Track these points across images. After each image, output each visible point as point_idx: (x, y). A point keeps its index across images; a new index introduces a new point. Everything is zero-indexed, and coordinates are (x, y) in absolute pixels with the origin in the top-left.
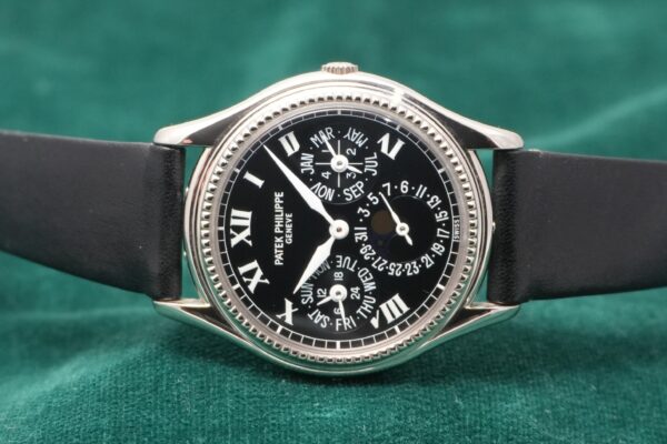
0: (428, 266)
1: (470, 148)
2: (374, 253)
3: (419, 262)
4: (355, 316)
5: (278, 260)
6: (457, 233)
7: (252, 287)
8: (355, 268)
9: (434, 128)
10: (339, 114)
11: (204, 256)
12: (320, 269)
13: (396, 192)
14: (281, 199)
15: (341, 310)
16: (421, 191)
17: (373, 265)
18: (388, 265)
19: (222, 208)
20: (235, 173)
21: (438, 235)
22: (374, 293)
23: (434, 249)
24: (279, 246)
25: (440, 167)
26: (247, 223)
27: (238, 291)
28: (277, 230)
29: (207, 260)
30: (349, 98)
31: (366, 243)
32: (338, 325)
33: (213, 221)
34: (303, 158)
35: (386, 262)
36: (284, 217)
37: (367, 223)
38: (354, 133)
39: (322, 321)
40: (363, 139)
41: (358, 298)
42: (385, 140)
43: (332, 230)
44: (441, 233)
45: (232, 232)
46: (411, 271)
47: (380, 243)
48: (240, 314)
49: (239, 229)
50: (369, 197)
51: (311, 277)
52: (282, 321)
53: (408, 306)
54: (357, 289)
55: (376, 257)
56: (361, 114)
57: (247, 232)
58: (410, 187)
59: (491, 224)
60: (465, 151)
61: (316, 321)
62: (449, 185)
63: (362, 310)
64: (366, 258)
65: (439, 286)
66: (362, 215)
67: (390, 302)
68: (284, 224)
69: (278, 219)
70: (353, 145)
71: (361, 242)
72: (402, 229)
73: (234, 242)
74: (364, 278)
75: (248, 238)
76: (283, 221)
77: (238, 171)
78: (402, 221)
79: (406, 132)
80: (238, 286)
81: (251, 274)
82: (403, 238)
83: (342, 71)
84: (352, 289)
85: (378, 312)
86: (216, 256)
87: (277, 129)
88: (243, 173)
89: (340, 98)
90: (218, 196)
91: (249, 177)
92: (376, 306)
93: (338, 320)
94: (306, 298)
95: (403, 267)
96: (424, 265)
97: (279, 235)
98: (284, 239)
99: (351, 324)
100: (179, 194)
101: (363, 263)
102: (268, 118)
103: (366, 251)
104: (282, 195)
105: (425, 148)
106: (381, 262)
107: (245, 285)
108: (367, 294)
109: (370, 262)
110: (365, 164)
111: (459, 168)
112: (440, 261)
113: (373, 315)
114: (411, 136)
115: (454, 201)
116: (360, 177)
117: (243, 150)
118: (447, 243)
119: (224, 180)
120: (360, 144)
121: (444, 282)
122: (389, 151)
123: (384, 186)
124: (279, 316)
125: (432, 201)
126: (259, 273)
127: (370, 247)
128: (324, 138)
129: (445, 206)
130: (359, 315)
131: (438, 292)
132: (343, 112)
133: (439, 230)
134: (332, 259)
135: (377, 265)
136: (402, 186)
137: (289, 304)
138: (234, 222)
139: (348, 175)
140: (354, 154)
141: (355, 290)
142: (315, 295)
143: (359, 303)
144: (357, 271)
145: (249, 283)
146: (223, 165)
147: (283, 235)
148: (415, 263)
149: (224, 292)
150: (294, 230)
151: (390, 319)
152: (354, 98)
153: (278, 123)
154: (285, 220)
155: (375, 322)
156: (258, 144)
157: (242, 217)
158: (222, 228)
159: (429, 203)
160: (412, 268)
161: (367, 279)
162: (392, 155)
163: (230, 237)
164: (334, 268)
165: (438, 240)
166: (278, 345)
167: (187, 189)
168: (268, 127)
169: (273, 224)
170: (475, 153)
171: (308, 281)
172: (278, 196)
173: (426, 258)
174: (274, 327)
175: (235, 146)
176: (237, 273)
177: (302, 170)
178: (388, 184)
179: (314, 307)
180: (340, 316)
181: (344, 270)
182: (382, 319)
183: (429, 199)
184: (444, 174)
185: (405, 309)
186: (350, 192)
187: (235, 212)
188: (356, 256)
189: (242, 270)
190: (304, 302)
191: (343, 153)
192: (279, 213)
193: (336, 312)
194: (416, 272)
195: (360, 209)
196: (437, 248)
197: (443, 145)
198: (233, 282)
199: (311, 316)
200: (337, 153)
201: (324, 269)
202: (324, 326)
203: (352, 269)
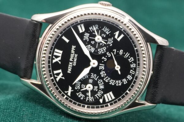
0: (125, 83)
1: (148, 42)
2: (105, 75)
3: (122, 81)
4: (94, 97)
5: (69, 71)
6: (138, 73)
7: (58, 79)
8: (97, 79)
9: (136, 32)
10: (102, 20)
11: (42, 65)
12: (84, 77)
13: (117, 54)
14: (74, 48)
15: (89, 94)
16: (127, 55)
17: (104, 79)
18: (110, 80)
19: (52, 48)
20: (59, 36)
21: (131, 72)
22: (103, 90)
23: (128, 77)
24: (70, 66)
25: (136, 47)
26: (60, 55)
27: (52, 80)
28: (71, 60)
29: (43, 66)
30: (106, 15)
31: (103, 71)
32: (87, 99)
33: (47, 52)
34: (85, 35)
35: (109, 79)
36: (74, 55)
37: (105, 63)
38: (106, 29)
39: (81, 97)
40: (109, 31)
41: (97, 90)
42: (117, 33)
43: (91, 63)
44: (132, 72)
45: (54, 57)
46: (118, 84)
47: (108, 71)
48: (51, 89)
49: (57, 57)
50: (107, 53)
51: (80, 80)
52: (67, 94)
53: (115, 97)
54: (97, 87)
55: (106, 76)
56: (110, 22)
57: (60, 58)
58: (123, 52)
59: (151, 72)
60: (146, 43)
61: (79, 96)
62: (138, 54)
63: (97, 95)
64: (102, 76)
65: (127, 91)
66: (103, 60)
67: (108, 94)
68: (74, 58)
69: (72, 56)
70: (105, 33)
71: (101, 70)
72: (118, 68)
73: (54, 61)
74: (100, 83)
75: (59, 61)
76: (73, 57)
77: (60, 35)
78: (118, 65)
79: (125, 32)
80: (53, 78)
81: (58, 74)
82: (117, 71)
83: (105, 5)
84: (95, 87)
85: (103, 97)
86: (46, 65)
87: (77, 22)
88: (62, 36)
89: (103, 15)
90: (51, 43)
91: (64, 38)
92: (103, 95)
93: (87, 97)
94: (77, 87)
95: (115, 82)
96: (123, 82)
97: (71, 62)
98: (73, 64)
99: (92, 100)
100: (37, 40)
101: (101, 78)
102: (75, 17)
103: (103, 74)
104: (75, 47)
105: (131, 39)
106: (107, 78)
107: (55, 78)
108: (100, 89)
109: (104, 78)
110: (108, 41)
111: (142, 49)
112: (129, 82)
113: (101, 98)
114: (127, 34)
115: (139, 61)
116: (105, 46)
117: (63, 27)
118: (133, 76)
119: (54, 37)
120: (108, 33)
121: (130, 90)
123: (114, 50)
124: (66, 92)
125: (130, 59)
126: (61, 74)
127: (104, 72)
128: (94, 28)
129: (135, 62)
130: (96, 97)
131: (127, 94)
132: (103, 20)
133: (131, 70)
134: (89, 74)
135: (106, 79)
136: (120, 52)
137: (70, 88)
138: (55, 54)
139: (101, 44)
140: (105, 36)
141: (96, 87)
142: (81, 86)
143: (96, 92)
144: (98, 80)
145: (57, 77)
146: (55, 32)
147: (73, 62)
148: (120, 81)
149: (47, 79)
150: (77, 61)
151: (107, 101)
152: (108, 15)
153: (78, 20)
154: (74, 56)
155: (101, 101)
156: (69, 26)
157: (59, 53)
158: (51, 55)
159: (129, 60)
160: (119, 83)
161: (101, 84)
162: (119, 39)
163: (53, 59)
164: (89, 77)
165: (130, 74)
166: (63, 103)
167: (40, 39)
168: (74, 20)
169: (70, 57)
170: (150, 44)
171: (79, 81)
172: (73, 47)
173: (124, 80)
174: (63, 96)
175: (61, 25)
176: (53, 73)
177: (84, 39)
178: (115, 50)
179: (79, 91)
180: (88, 96)
181: (93, 79)
182: (104, 100)
183: (129, 58)
184: (137, 50)
185: (113, 98)
186: (101, 50)
187: (56, 50)
188: (99, 74)
189: (55, 72)
190: (76, 88)
191: (101, 35)
192: (73, 54)
193: (87, 94)
194: (120, 85)
195: (103, 57)
196: (130, 77)
197: (138, 39)
198: (51, 76)
199: (77, 94)
200: (98, 35)
201: (86, 77)
202: (82, 99)
203: (96, 79)
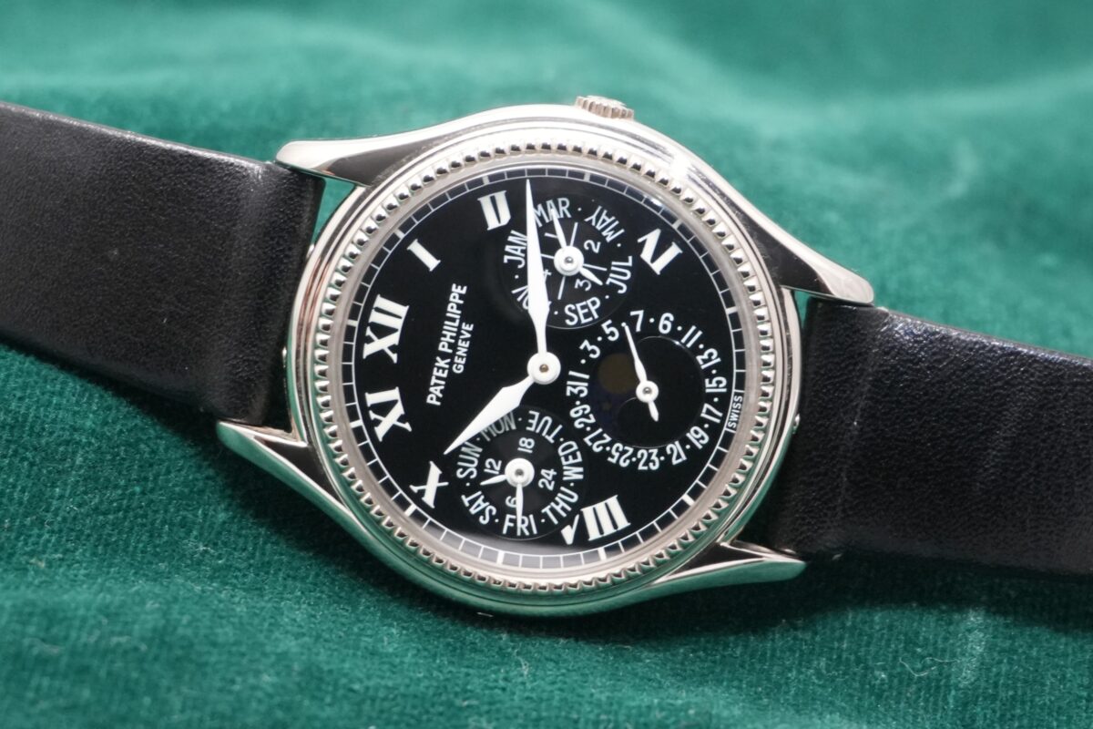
0: (675, 462)
1: (786, 283)
2: (592, 420)
3: (662, 452)
4: (538, 516)
5: (434, 396)
6: (734, 417)
7: (381, 431)
8: (556, 438)
9: (735, 236)
10: (587, 179)
11: (315, 362)
12: (497, 424)
13: (650, 329)
14: (461, 297)
15: (518, 502)
16: (692, 336)
17: (587, 440)
18: (611, 444)
19: (362, 290)
20: (394, 238)
21: (703, 415)
22: (577, 487)
23: (691, 435)
24: (440, 374)
25: (730, 303)
26: (397, 324)
27: (358, 431)
28: (443, 347)
29: (318, 368)
30: (608, 157)
31: (584, 401)
32: (507, 524)
33: (343, 308)
34: (511, 239)
35: (608, 439)
36: (459, 328)
37: (592, 367)
38: (604, 216)
39: (482, 512)
40: (616, 230)
41: (551, 488)
42: (652, 239)
43: (533, 364)
44: (709, 412)
45: (369, 332)
46: (646, 464)
47: (606, 406)
48: (352, 470)
49: (382, 331)
50: (604, 326)
51: (479, 435)
52: (418, 498)
53: (629, 519)
54: (552, 472)
55: (594, 427)
56: (621, 188)
57: (394, 339)
58: (675, 324)
59: (793, 418)
60: (778, 288)
61: (473, 511)
62: (739, 337)
63: (553, 510)
64: (577, 425)
65: (686, 498)
66: (586, 353)
67: (600, 507)
68: (456, 338)
69: (449, 329)
70: (598, 236)
71: (575, 397)
72: (647, 391)
73: (369, 349)
74: (566, 457)
75: (393, 348)
76: (456, 335)
77: (401, 235)
78: (649, 378)
79: (688, 235)
80: (359, 423)
81: (384, 408)
82: (645, 406)
83: (603, 111)
84: (543, 472)
85: (577, 518)
86: (335, 366)
87: (480, 181)
88: (408, 241)
89: (593, 153)
90: (360, 268)
91: (417, 249)
92: (577, 508)
93: (508, 516)
94: (465, 469)
95: (634, 454)
96: (669, 458)
97: (444, 356)
98: (451, 364)
99: (529, 528)
100: (296, 252)
101: (571, 433)
102: (470, 160)
103: (581, 415)
104: (464, 291)
105: (713, 267)
106: (600, 437)
107: (371, 425)
108: (567, 484)
109: (583, 433)
110: (610, 271)
111: (760, 312)
112: (697, 457)
113: (568, 521)
114: (695, 242)
115: (741, 364)
116: (596, 290)
117: (416, 202)
118: (714, 431)
119: (375, 244)
120: (610, 236)
121: (695, 494)
122: (653, 260)
123: (633, 313)
124: (415, 489)
125: (705, 356)
126: (399, 410)
127: (588, 408)
128: (553, 213)
129: (724, 369)
130: (545, 516)
131: (682, 508)
132: (593, 178)
133: (706, 406)
134: (520, 414)
135: (593, 440)
136: (662, 322)
137: (435, 472)
138: (375, 317)
139: (579, 283)
140: (596, 250)
141: (548, 474)
142: (481, 467)
143: (549, 497)
144: (557, 444)
145: (377, 422)
146: (380, 218)
147: (452, 356)
148: (655, 451)
149: (334, 428)
150: (470, 352)
151: (594, 534)
152: (616, 158)
153: (483, 171)
154: (459, 333)
155: (568, 533)
156: (443, 198)
157: (392, 313)
158: (355, 323)
159: (699, 358)
160: (649, 459)
161: (571, 461)
162: (658, 267)
163: (364, 340)
164: (522, 430)
165: (701, 422)
166: (401, 535)
167: (312, 248)
168: (466, 174)
169: (438, 335)
170: (793, 293)
171: (472, 440)
172: (457, 291)
173: (675, 448)
174: (404, 505)
175: (406, 192)
176: (362, 401)
177: (506, 258)
178: (640, 313)
179: (475, 486)
180: (513, 511)
181: (537, 437)
182: (582, 531)
183: (701, 352)
184: (735, 317)
185: (623, 523)
186: (575, 312)
187: (381, 302)
188: (561, 415)
189: (373, 399)
190: (459, 475)
191: (579, 244)
192: (453, 320)
193: (508, 503)
194: (654, 467)
195: (586, 343)
196: (697, 436)
197: (744, 268)
198: (353, 417)
199: (466, 500)
200: (568, 243)
201: (505, 428)
202: (484, 521)
203: (550, 439)
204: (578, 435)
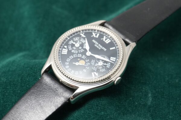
4: (70, 45)
5: (94, 41)
7: (93, 33)
10: (110, 71)
13: (85, 68)
15: (74, 43)
17: (76, 54)
19: (113, 40)
21: (70, 69)
22: (71, 51)
23: (68, 66)
24: (96, 43)
26: (106, 41)
28: (99, 45)
31: (81, 57)
32: (72, 41)
37: (85, 59)
38: (104, 71)
39: (75, 39)
40: (101, 71)
42: (97, 74)
43: (90, 52)
45: (107, 38)
46: (68, 59)
49: (106, 39)
50: (89, 64)
52: (82, 33)
54: (75, 49)
55: (77, 56)
63: (70, 47)
64: (79, 54)
66: (87, 60)
67: (67, 52)
69: (101, 47)
70: (102, 69)
71: (82, 56)
72: (77, 64)
75: (103, 39)
76: (100, 47)
78: (79, 65)
80: (96, 31)
81: (96, 35)
82: (76, 62)
87: (118, 59)
88: (116, 47)
90: (116, 41)
91: (114, 48)
92: (68, 49)
95: (70, 59)
96: (67, 62)
97: (98, 44)
99: (70, 43)
103: (80, 55)
106: (75, 56)
107: (95, 33)
108: (72, 50)
110: (96, 68)
112: (65, 65)
113: (67, 47)
116: (95, 65)
117: (121, 50)
118: (67, 69)
121: (60, 63)
122: (94, 73)
124: (84, 33)
129: (74, 74)
131: (60, 60)
134: (85, 49)
136: (85, 70)
137: (84, 36)
138: (108, 39)
139: (97, 64)
140: (100, 68)
142: (81, 42)
143: (72, 47)
144: (78, 51)
147: (97, 45)
148: (69, 61)
150: (97, 48)
151: (63, 49)
157: (108, 41)
158: (109, 37)
161: (75, 52)
163: (106, 37)
164: (82, 48)
169: (101, 45)
171: (85, 42)
172: (105, 50)
173: (68, 64)
178: (88, 68)
179: (79, 40)
181: (80, 50)
182: (65, 48)
183: (78, 73)
185: (62, 53)
186: (93, 61)
187: (110, 41)
188: (81, 53)
189: (98, 34)
190: (82, 39)
195: (88, 60)
198: (98, 31)
199: (78, 38)
200: (103, 65)
201: (84, 46)
202: (74, 39)
203: (79, 51)
204: (77, 54)
